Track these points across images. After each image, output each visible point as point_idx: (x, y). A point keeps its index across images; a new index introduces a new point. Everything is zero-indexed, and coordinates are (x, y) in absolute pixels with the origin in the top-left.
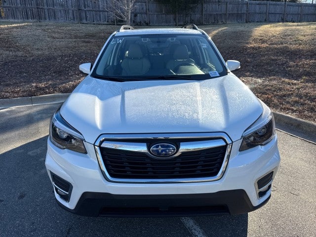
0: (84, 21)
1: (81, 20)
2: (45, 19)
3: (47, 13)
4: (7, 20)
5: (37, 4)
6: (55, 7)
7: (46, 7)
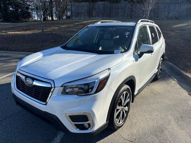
0: (133, 18)
1: (132, 16)
2: (113, 17)
3: (114, 13)
4: (95, 18)
5: (110, 9)
6: (119, 10)
7: (114, 10)
